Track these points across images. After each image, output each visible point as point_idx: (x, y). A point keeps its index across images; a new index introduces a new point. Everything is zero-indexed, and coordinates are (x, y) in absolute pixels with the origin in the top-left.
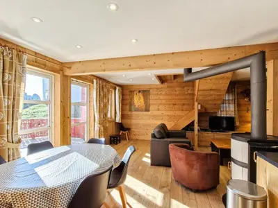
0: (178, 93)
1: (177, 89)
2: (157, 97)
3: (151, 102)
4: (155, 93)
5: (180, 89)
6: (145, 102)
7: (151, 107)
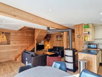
0: (25, 36)
1: (25, 34)
2: (15, 37)
3: (11, 39)
4: (14, 34)
5: (26, 34)
6: (7, 39)
7: (11, 42)
